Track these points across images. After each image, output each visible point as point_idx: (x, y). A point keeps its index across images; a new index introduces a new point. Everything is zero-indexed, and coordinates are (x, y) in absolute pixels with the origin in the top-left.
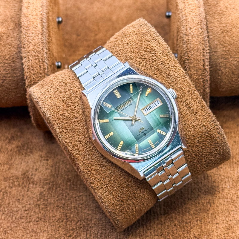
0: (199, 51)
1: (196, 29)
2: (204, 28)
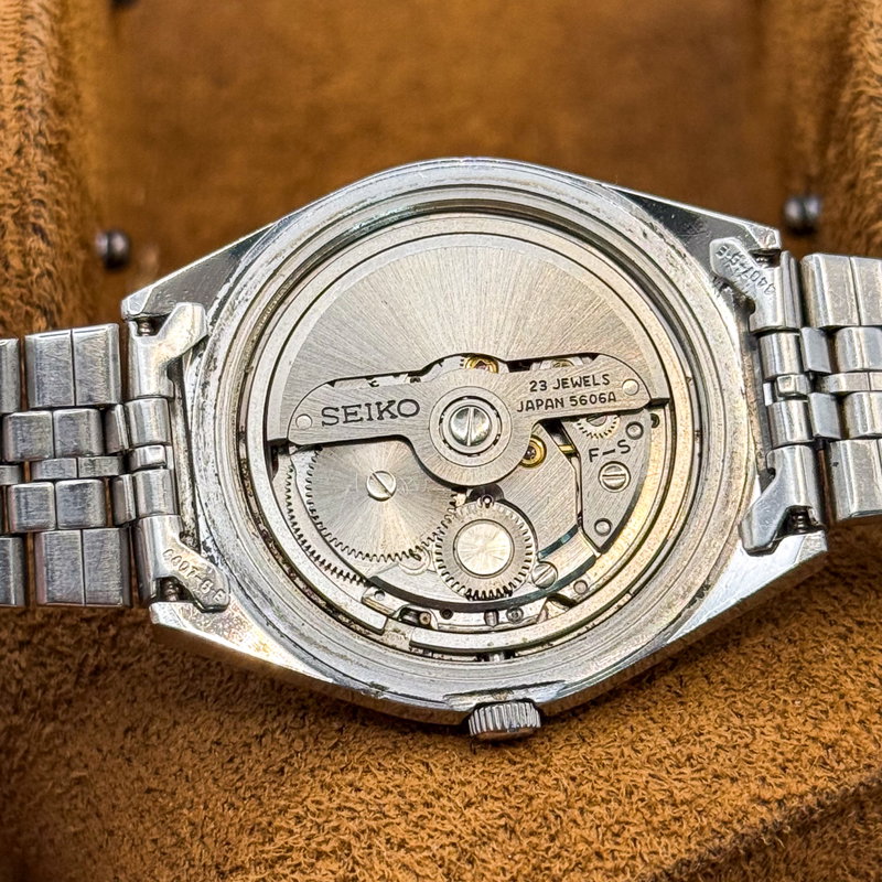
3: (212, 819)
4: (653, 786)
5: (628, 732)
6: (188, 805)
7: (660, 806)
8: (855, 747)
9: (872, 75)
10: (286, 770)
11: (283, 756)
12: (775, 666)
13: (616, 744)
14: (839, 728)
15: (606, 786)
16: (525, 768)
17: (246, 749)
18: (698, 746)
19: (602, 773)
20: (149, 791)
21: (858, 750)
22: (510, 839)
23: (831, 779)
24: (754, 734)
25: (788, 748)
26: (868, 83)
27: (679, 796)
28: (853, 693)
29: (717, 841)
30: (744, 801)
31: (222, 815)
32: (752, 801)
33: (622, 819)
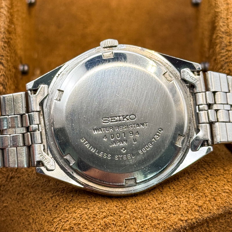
3: (38, 218)
4: (153, 215)
5: (147, 200)
6: (32, 214)
7: (154, 220)
8: (207, 207)
9: (221, 31)
10: (58, 206)
11: (58, 202)
12: (187, 185)
13: (144, 203)
14: (203, 202)
15: (140, 214)
16: (120, 208)
17: (48, 200)
18: (165, 205)
19: (140, 211)
20: (23, 210)
21: (207, 208)
22: (114, 227)
23: (200, 215)
24: (180, 203)
25: (189, 207)
26: (219, 33)
27: (159, 218)
28: (207, 193)
29: (169, 230)
30: (176, 220)
31: (41, 217)
32: (179, 220)
33: (144, 223)
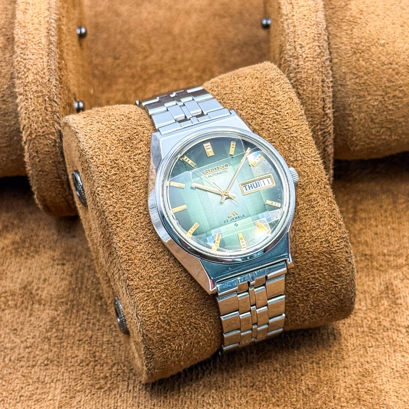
0: (316, 84)
1: (311, 47)
2: (325, 46)
